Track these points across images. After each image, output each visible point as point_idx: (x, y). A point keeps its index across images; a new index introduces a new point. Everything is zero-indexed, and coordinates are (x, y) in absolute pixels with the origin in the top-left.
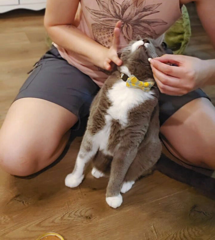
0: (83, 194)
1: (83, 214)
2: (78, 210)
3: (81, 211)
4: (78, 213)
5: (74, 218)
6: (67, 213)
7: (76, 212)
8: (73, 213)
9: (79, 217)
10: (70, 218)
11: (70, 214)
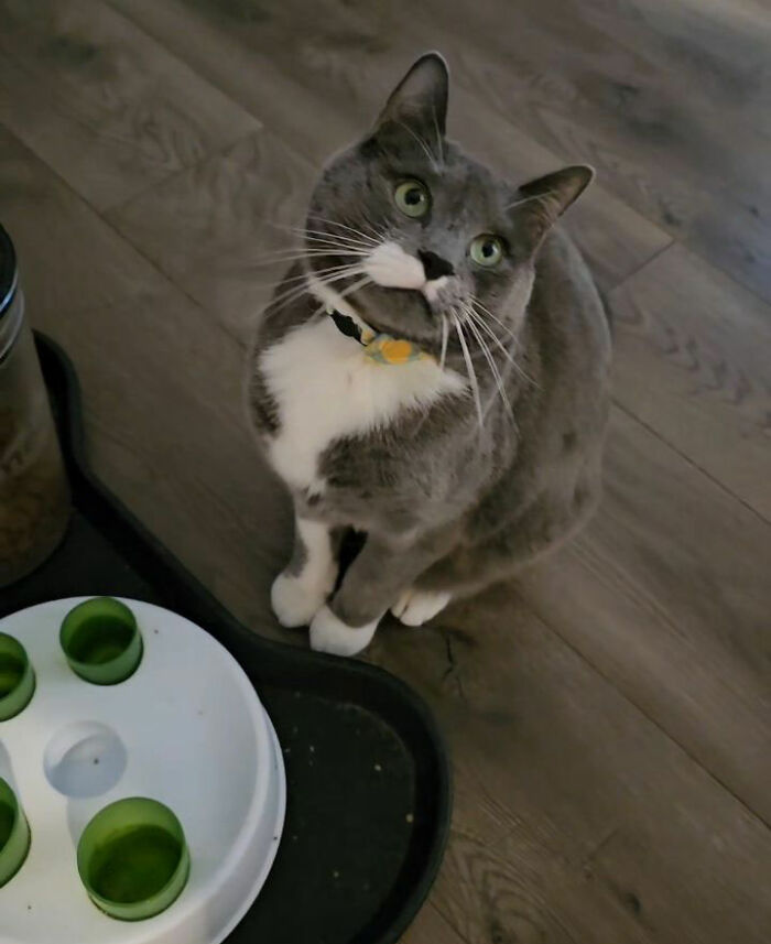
0: (587, 867)
1: (503, 905)
2: (506, 878)
3: (512, 894)
4: (496, 885)
5: (473, 881)
6: (480, 844)
7: (498, 875)
8: (492, 866)
9: (485, 897)
10: (462, 864)
11: (480, 856)
